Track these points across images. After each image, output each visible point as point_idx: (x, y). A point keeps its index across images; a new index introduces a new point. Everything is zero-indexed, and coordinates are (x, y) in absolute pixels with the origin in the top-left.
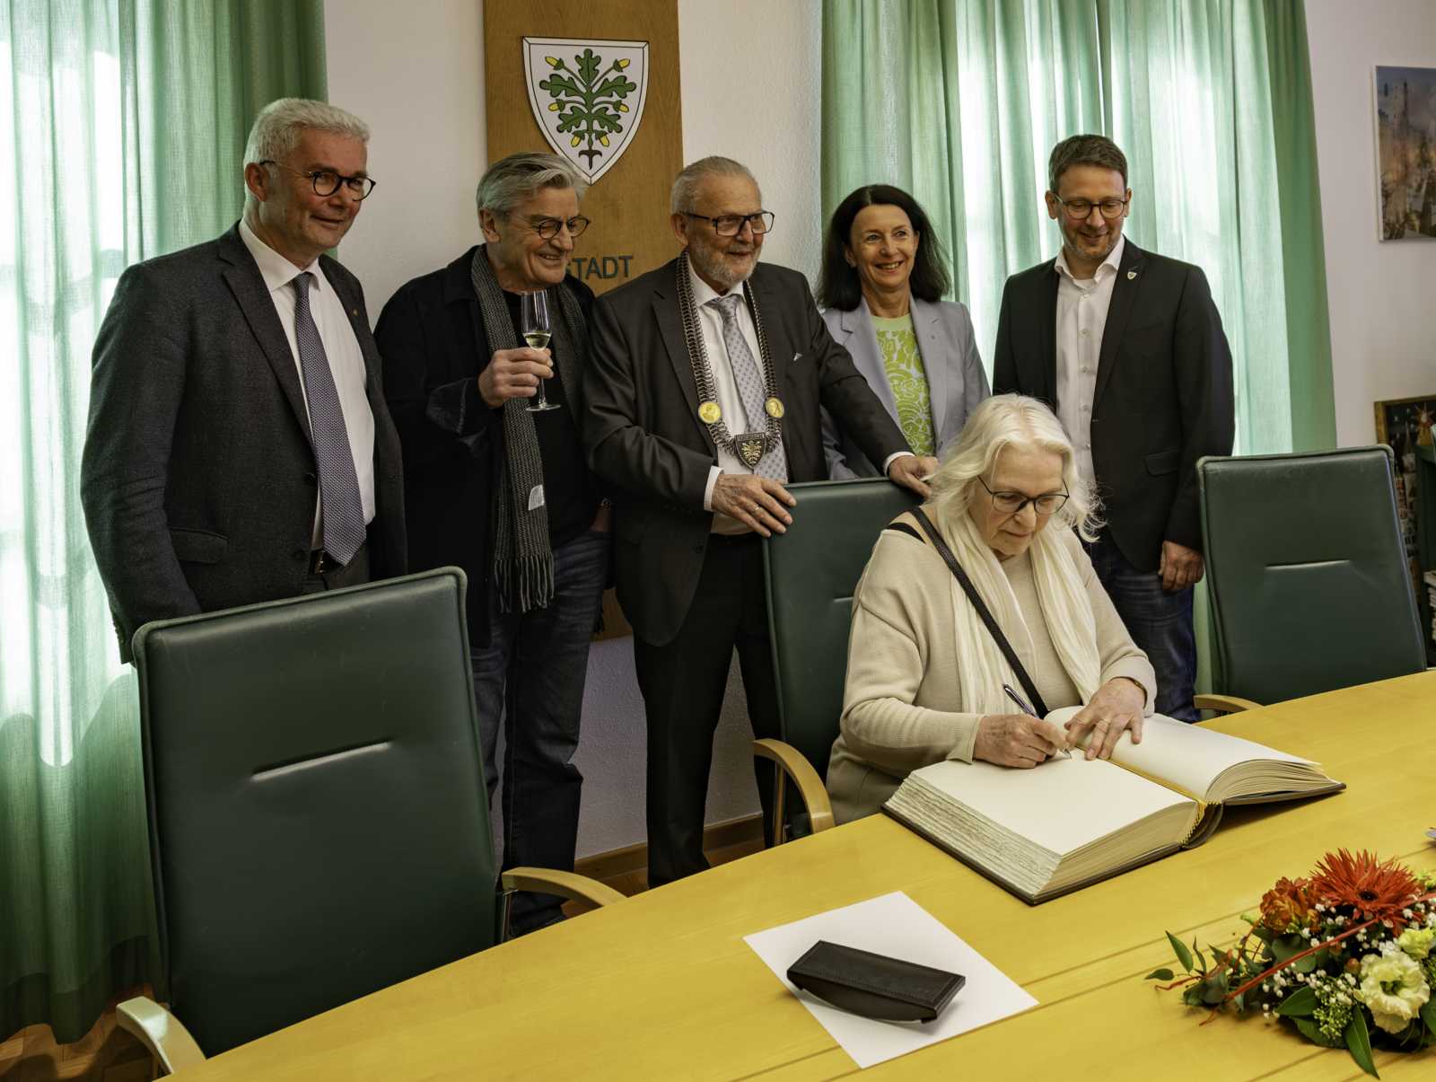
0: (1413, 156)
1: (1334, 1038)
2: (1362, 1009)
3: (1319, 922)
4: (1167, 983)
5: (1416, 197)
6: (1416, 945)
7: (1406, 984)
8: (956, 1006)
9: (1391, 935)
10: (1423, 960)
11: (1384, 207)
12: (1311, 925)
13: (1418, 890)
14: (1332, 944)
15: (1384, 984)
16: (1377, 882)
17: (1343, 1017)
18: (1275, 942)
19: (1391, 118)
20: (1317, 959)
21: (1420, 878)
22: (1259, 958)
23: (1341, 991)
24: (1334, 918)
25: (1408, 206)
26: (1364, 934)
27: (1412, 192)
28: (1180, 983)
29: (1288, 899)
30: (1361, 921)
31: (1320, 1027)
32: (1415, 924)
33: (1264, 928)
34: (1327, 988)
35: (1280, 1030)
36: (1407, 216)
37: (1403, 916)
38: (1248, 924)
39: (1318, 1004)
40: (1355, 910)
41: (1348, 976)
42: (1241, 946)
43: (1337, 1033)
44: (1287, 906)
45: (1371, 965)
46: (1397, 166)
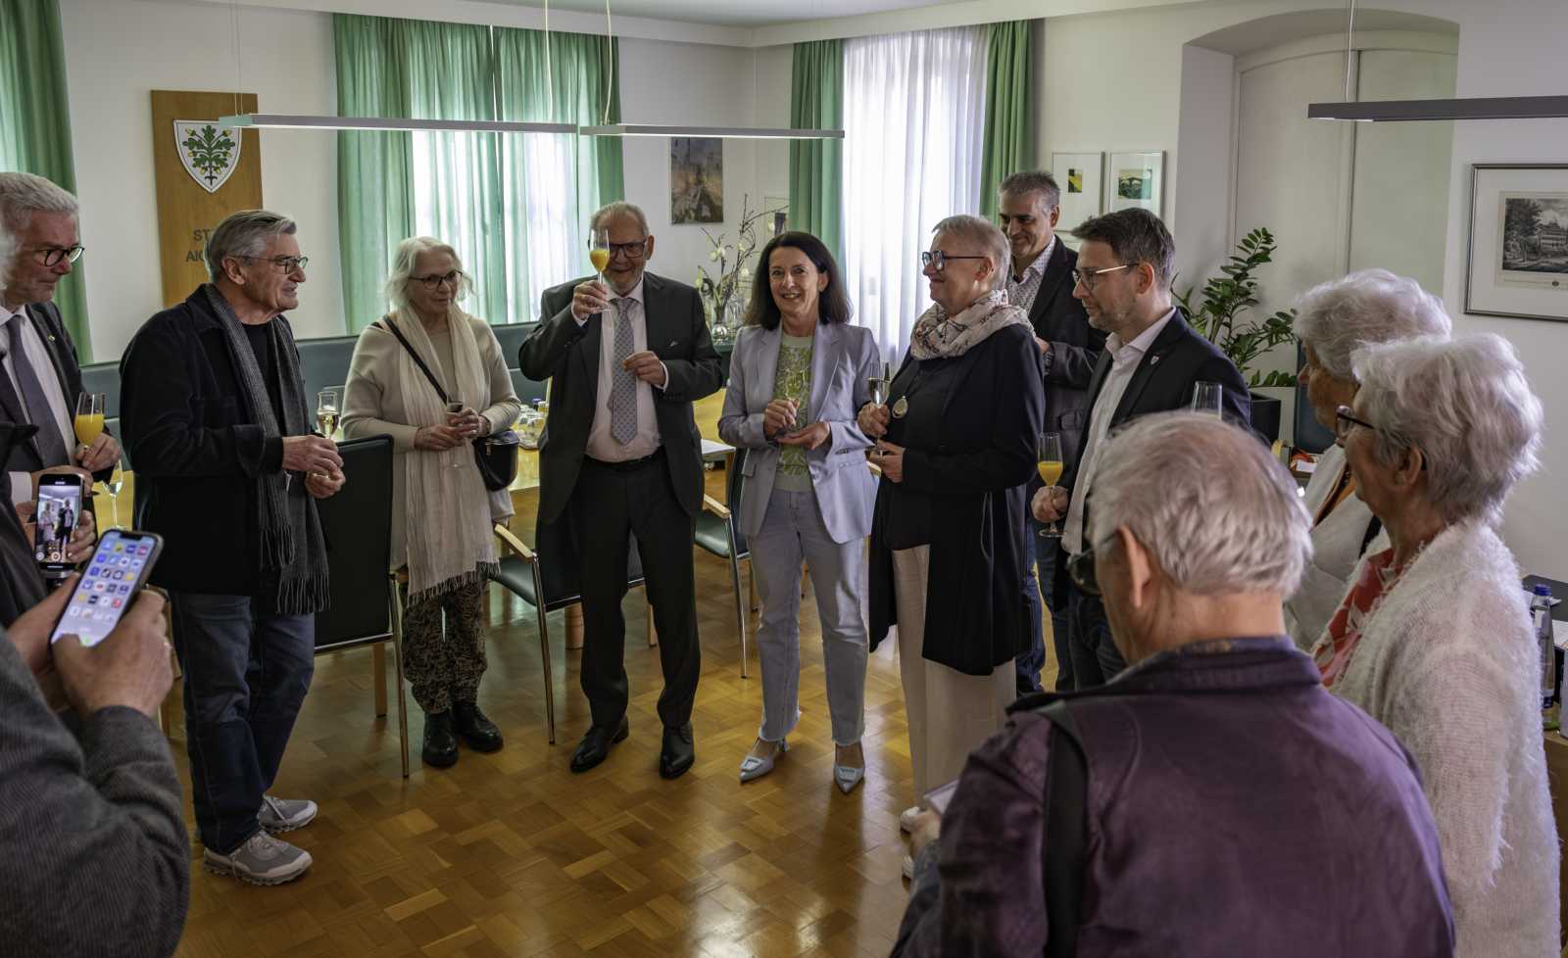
0: (692, 179)
11: (673, 206)
19: (679, 158)
27: (691, 198)
36: (687, 211)
46: (682, 185)
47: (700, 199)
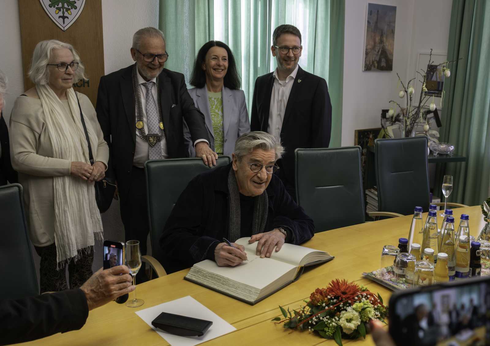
0: (377, 39)
1: (330, 336)
2: (340, 328)
3: (328, 301)
4: (279, 322)
5: (377, 55)
6: (358, 307)
7: (354, 319)
8: (209, 331)
9: (350, 305)
10: (359, 312)
11: (366, 58)
12: (326, 302)
13: (360, 291)
14: (332, 308)
15: (347, 320)
16: (347, 289)
17: (334, 329)
18: (314, 308)
19: (372, 24)
20: (327, 312)
21: (361, 287)
22: (308, 313)
23: (333, 322)
24: (333, 300)
25: (374, 58)
26: (342, 305)
27: (376, 53)
28: (283, 321)
29: (319, 295)
30: (342, 301)
31: (326, 333)
32: (358, 301)
33: (311, 304)
34: (329, 321)
35: (313, 335)
36: (373, 62)
37: (354, 299)
38: (305, 303)
39: (326, 326)
40: (340, 298)
41: (336, 318)
42: (303, 310)
43: (331, 335)
44: (319, 297)
45: (343, 314)
46: (372, 43)
47: (381, 54)
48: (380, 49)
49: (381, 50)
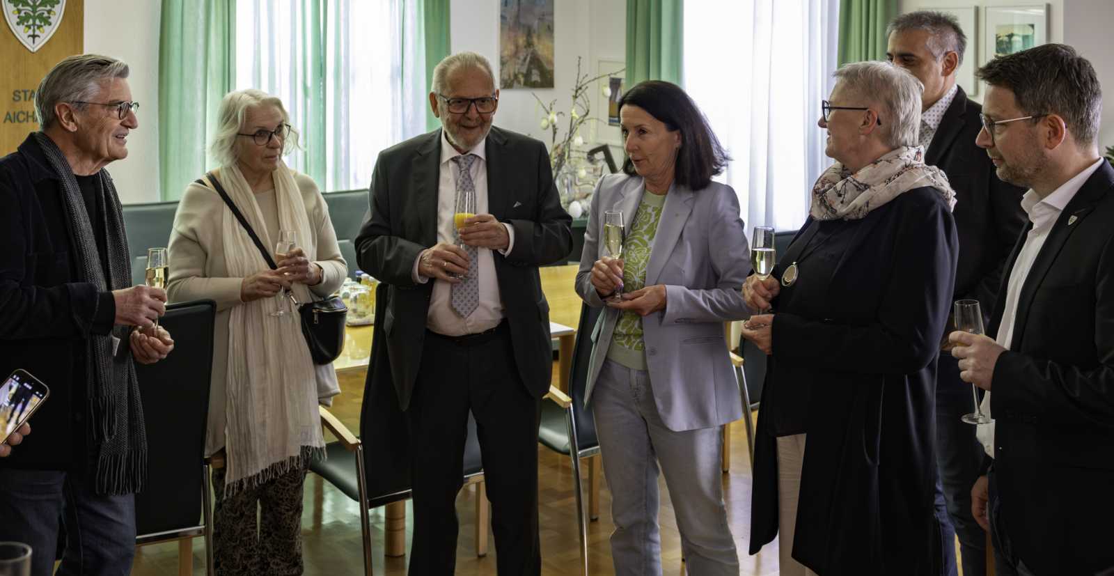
0: (522, 41)
5: (522, 65)
19: (508, 18)
25: (517, 70)
27: (520, 62)
36: (516, 76)
46: (511, 48)
47: (531, 62)
48: (527, 55)
49: (531, 58)
